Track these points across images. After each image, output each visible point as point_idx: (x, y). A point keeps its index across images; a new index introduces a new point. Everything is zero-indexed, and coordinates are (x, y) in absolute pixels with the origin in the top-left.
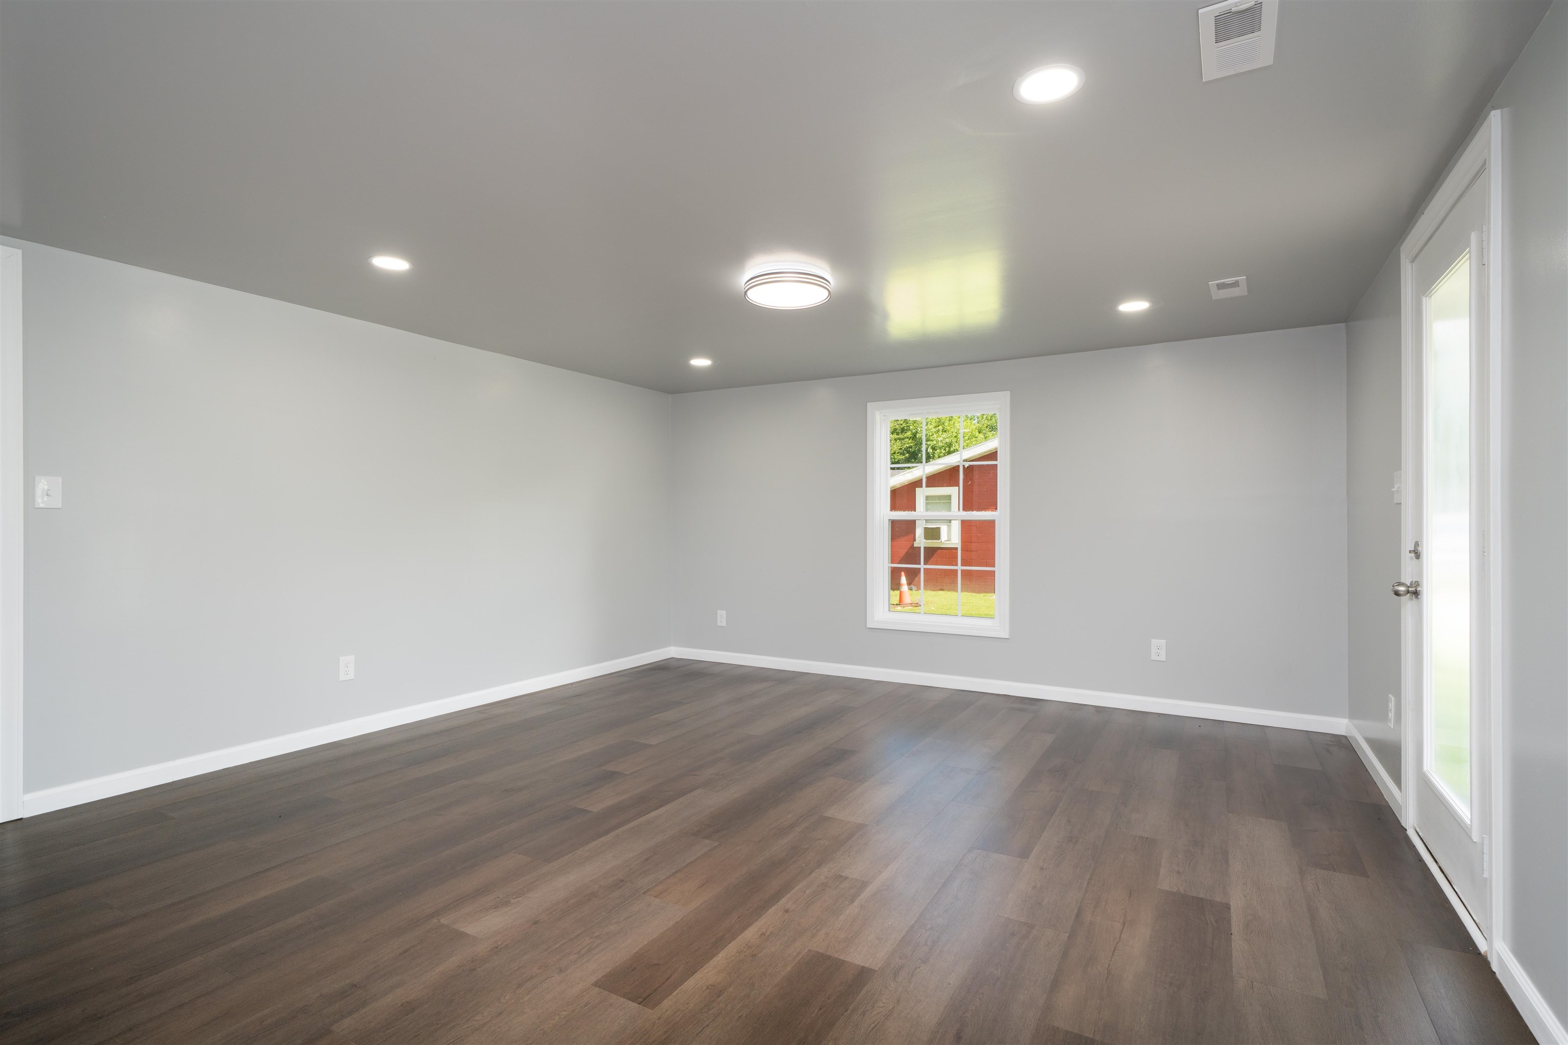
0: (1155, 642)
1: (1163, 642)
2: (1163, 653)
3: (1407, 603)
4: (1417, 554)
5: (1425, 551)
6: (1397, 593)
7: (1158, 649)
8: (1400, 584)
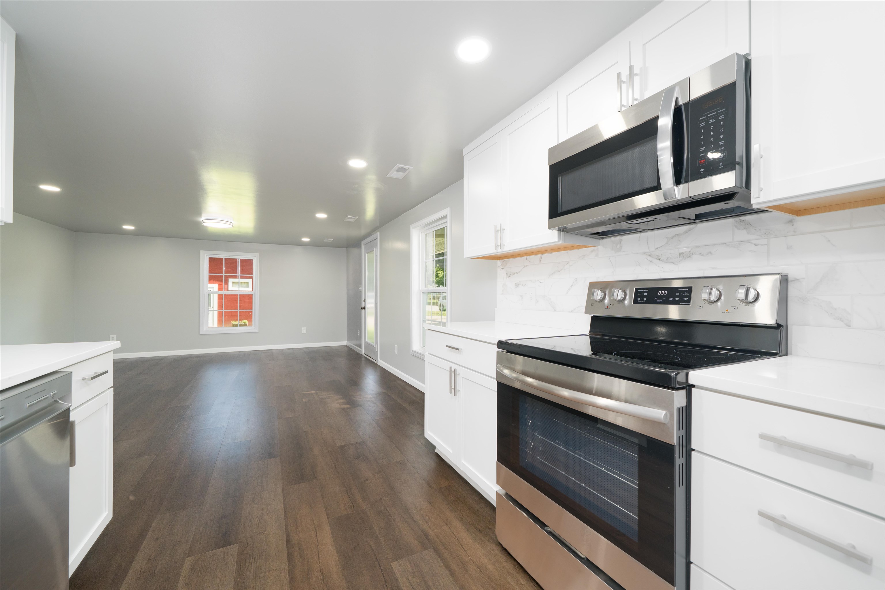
0: (303, 328)
1: (305, 328)
2: (305, 331)
3: (363, 310)
4: (365, 301)
5: (366, 300)
6: (362, 309)
7: (304, 330)
8: (362, 307)
